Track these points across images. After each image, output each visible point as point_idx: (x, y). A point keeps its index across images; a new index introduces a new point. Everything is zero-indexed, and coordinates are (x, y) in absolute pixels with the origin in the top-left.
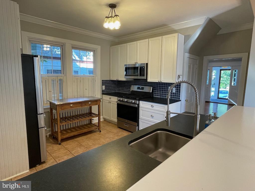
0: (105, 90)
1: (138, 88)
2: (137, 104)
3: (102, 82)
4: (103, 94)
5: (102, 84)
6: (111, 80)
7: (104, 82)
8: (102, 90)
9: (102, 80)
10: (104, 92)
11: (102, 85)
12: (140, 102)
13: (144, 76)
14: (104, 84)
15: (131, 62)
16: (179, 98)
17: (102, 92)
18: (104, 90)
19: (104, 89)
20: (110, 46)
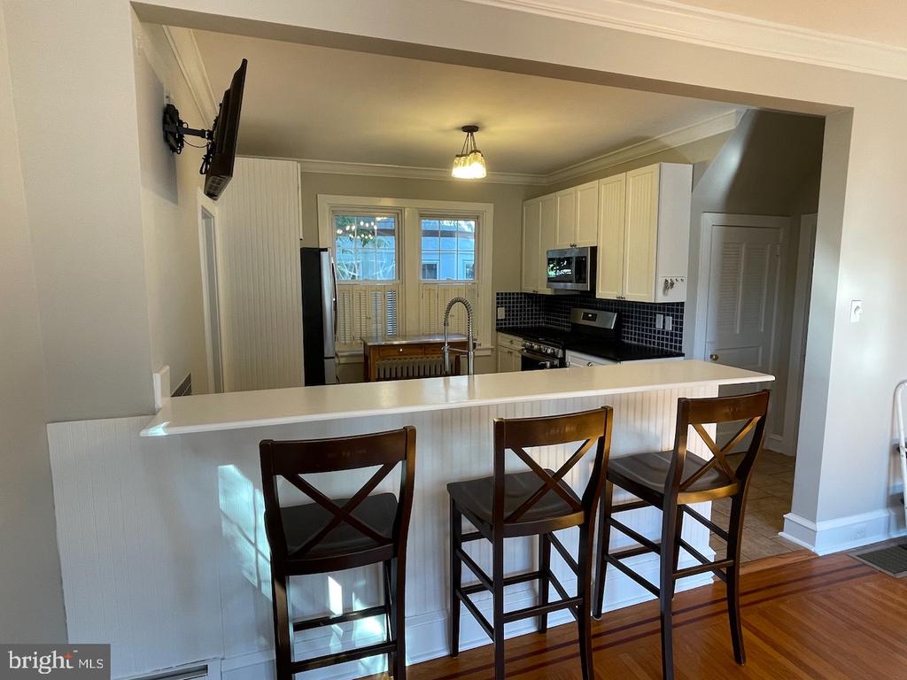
0: (505, 319)
1: (586, 316)
2: (557, 358)
3: (498, 299)
4: (499, 330)
5: (498, 303)
6: (525, 294)
7: (502, 299)
8: (497, 320)
9: (498, 294)
10: (501, 324)
11: (498, 307)
12: (568, 352)
13: (585, 282)
14: (502, 303)
15: (562, 244)
16: (680, 348)
17: (497, 324)
18: (502, 320)
19: (504, 317)
20: (524, 200)
